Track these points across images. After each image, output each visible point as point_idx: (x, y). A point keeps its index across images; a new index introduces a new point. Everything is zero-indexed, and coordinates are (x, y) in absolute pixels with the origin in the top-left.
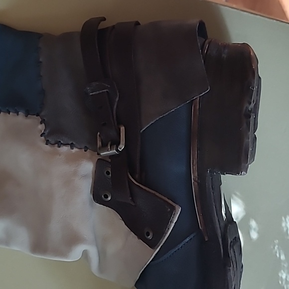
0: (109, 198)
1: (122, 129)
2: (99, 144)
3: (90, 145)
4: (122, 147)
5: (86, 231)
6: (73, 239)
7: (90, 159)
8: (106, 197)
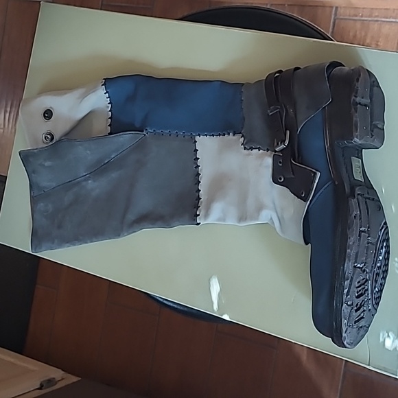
0: (282, 180)
1: (288, 132)
2: (275, 144)
3: (270, 148)
4: (287, 142)
5: (267, 201)
6: (260, 208)
7: (270, 156)
8: (280, 179)
